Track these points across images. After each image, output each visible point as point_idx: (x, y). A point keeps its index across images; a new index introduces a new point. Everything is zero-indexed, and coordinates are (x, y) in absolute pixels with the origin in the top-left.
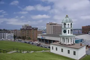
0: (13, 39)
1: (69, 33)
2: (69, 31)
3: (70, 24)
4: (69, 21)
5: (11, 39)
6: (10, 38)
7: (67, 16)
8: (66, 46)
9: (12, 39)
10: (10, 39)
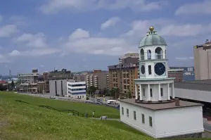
0: (85, 95)
1: (150, 73)
2: (150, 67)
3: (153, 49)
4: (151, 44)
5: (79, 95)
6: (77, 94)
7: (150, 29)
8: (145, 105)
9: (82, 95)
10: (77, 96)
